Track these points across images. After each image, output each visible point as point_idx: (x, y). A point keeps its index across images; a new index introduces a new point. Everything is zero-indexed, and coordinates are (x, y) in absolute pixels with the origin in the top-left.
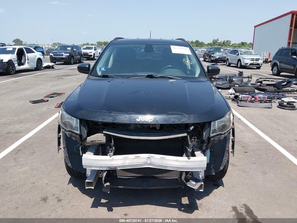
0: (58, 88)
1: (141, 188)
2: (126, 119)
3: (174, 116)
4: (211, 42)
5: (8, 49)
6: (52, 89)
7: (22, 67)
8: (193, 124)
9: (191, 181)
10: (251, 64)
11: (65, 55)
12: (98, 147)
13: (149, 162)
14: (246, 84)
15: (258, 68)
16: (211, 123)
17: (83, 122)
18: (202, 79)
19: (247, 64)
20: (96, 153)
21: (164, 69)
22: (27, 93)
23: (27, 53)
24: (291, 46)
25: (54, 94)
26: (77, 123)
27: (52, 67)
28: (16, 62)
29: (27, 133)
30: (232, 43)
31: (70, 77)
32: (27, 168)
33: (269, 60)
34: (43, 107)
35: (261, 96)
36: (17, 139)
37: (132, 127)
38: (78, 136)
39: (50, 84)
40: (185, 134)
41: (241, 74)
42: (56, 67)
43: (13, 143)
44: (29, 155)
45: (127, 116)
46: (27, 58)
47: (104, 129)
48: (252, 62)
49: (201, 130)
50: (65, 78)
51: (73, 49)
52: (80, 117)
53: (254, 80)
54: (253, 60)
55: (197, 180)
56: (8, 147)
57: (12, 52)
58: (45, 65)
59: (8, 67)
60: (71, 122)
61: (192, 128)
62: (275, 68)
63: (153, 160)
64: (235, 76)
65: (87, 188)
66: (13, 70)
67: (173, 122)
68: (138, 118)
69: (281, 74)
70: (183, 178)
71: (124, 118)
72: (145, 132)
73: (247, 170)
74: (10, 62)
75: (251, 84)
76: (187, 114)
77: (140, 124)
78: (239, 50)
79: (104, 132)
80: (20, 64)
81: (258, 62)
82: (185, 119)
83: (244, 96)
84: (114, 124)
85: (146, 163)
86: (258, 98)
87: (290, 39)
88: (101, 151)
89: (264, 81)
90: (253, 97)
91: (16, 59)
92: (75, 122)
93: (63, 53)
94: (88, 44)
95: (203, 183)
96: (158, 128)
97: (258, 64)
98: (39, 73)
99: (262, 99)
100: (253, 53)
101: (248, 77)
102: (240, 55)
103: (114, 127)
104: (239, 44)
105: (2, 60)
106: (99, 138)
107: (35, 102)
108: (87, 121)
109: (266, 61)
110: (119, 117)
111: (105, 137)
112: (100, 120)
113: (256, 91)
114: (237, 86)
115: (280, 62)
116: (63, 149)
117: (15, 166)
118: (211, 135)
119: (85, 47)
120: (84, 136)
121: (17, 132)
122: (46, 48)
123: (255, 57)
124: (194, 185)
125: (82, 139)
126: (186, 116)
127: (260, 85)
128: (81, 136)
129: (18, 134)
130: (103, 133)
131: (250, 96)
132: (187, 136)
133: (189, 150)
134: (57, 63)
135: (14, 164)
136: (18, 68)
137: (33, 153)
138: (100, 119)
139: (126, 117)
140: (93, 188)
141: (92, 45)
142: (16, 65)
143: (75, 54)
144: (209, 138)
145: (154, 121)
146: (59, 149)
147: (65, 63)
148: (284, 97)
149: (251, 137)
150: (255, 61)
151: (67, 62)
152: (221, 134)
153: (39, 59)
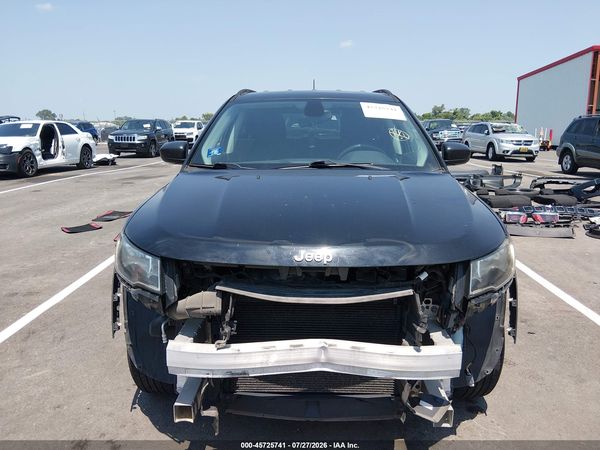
0: (121, 201)
1: (303, 420)
2: (269, 257)
3: (383, 248)
4: (429, 111)
5: (22, 127)
6: (108, 204)
7: (50, 162)
8: (425, 268)
9: (422, 402)
10: (515, 152)
11: (138, 139)
12: (204, 325)
13: (323, 358)
14: (511, 190)
15: (531, 160)
16: (469, 266)
17: (169, 265)
18: (433, 170)
19: (508, 151)
20: (200, 338)
21: (348, 152)
22: (57, 212)
23: (62, 134)
24: (594, 113)
25: (114, 213)
26: (155, 267)
27: (113, 162)
28: (38, 152)
29: (51, 296)
30: (472, 113)
31: (147, 181)
32: (47, 371)
33: (550, 144)
34: (89, 240)
35: (548, 213)
36: (30, 307)
37: (284, 276)
38: (157, 298)
39: (106, 194)
40: (409, 292)
41: (498, 171)
42: (119, 162)
43: (20, 316)
44: (54, 341)
45: (271, 249)
46: (60, 144)
47: (217, 281)
48: (518, 147)
49: (444, 282)
50: (136, 182)
51: (155, 128)
52: (164, 254)
53: (526, 182)
54: (519, 143)
55: (437, 402)
56: (8, 325)
57: (30, 132)
58: (97, 157)
59: (23, 161)
60: (143, 266)
61: (424, 276)
62: (567, 159)
63: (333, 355)
64: (485, 175)
65: (177, 420)
66: (32, 167)
67: (380, 261)
68: (297, 253)
69: (580, 170)
70: (405, 396)
71: (265, 255)
72: (314, 288)
73: (539, 373)
74: (27, 152)
75: (521, 190)
76: (411, 243)
77: (301, 267)
78: (489, 124)
79: (217, 288)
80: (47, 155)
81: (529, 147)
82: (409, 256)
83: (510, 213)
84: (241, 267)
85: (317, 362)
86: (539, 217)
87: (591, 101)
88: (210, 331)
89: (548, 183)
90: (530, 215)
91: (39, 146)
92: (150, 266)
93: (136, 135)
94: (184, 118)
95: (451, 408)
96: (344, 277)
97: (530, 152)
98: (84, 173)
99: (548, 220)
100: (519, 130)
101: (514, 177)
102: (492, 135)
103: (240, 277)
104: (486, 115)
105: (11, 148)
106: (206, 301)
107: (73, 231)
108: (178, 263)
109: (544, 147)
110: (253, 252)
111: (219, 300)
112: (208, 260)
113: (534, 204)
114: (493, 194)
115: (577, 146)
116: (123, 330)
117: (20, 366)
118: (471, 293)
119: (179, 123)
120: (172, 298)
121: (30, 294)
122: (101, 126)
123: (523, 138)
124: (432, 414)
125: (167, 306)
126: (409, 249)
127: (541, 193)
128: (163, 297)
129: (32, 298)
130: (214, 290)
131: (524, 215)
132: (413, 296)
133: (418, 328)
134: (122, 154)
135: (16, 363)
136: (42, 163)
137: (62, 338)
138: (209, 258)
139: (269, 253)
140: (191, 421)
141: (192, 119)
142: (39, 158)
143: (159, 137)
144: (466, 301)
145: (335, 259)
146: (116, 329)
147: (140, 155)
148: (595, 216)
149: (537, 300)
150: (522, 146)
151: (142, 152)
152: (493, 291)
153: (86, 147)
